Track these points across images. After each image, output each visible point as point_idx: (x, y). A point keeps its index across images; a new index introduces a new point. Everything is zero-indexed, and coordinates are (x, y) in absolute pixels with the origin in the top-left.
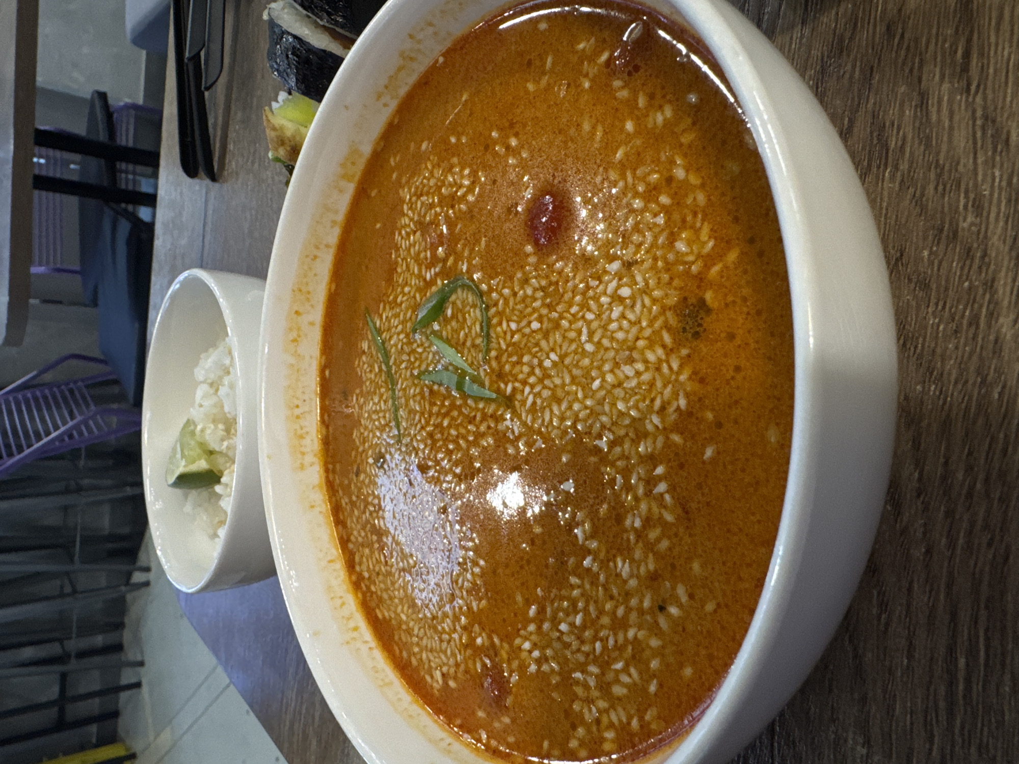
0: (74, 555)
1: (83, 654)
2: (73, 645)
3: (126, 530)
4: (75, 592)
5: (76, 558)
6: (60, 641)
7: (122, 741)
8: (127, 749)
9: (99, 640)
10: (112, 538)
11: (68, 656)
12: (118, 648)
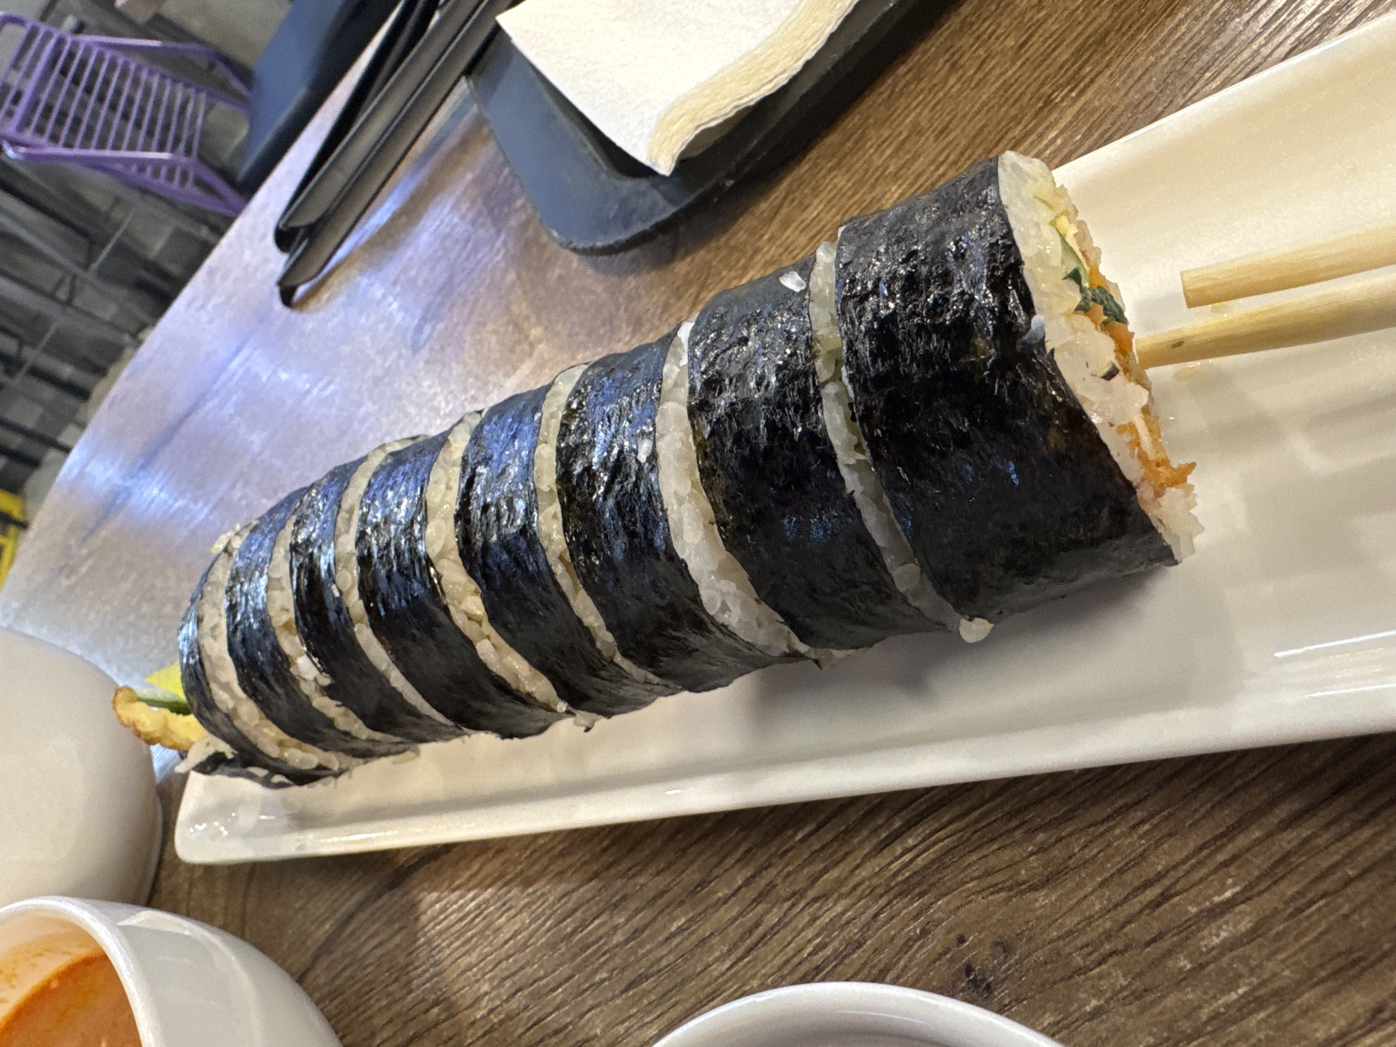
0: (94, 261)
1: (37, 373)
2: (32, 356)
3: (174, 269)
4: (68, 303)
5: (95, 266)
6: (21, 344)
7: (24, 497)
8: (24, 512)
9: (67, 371)
10: (153, 267)
11: (20, 365)
12: (83, 394)
